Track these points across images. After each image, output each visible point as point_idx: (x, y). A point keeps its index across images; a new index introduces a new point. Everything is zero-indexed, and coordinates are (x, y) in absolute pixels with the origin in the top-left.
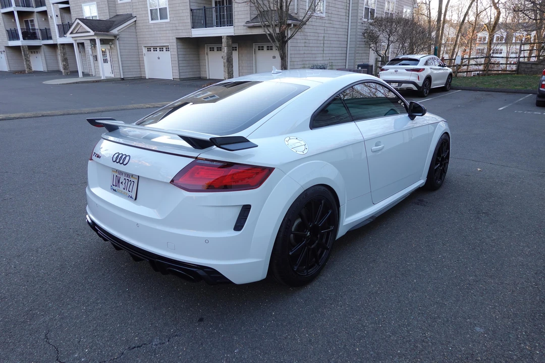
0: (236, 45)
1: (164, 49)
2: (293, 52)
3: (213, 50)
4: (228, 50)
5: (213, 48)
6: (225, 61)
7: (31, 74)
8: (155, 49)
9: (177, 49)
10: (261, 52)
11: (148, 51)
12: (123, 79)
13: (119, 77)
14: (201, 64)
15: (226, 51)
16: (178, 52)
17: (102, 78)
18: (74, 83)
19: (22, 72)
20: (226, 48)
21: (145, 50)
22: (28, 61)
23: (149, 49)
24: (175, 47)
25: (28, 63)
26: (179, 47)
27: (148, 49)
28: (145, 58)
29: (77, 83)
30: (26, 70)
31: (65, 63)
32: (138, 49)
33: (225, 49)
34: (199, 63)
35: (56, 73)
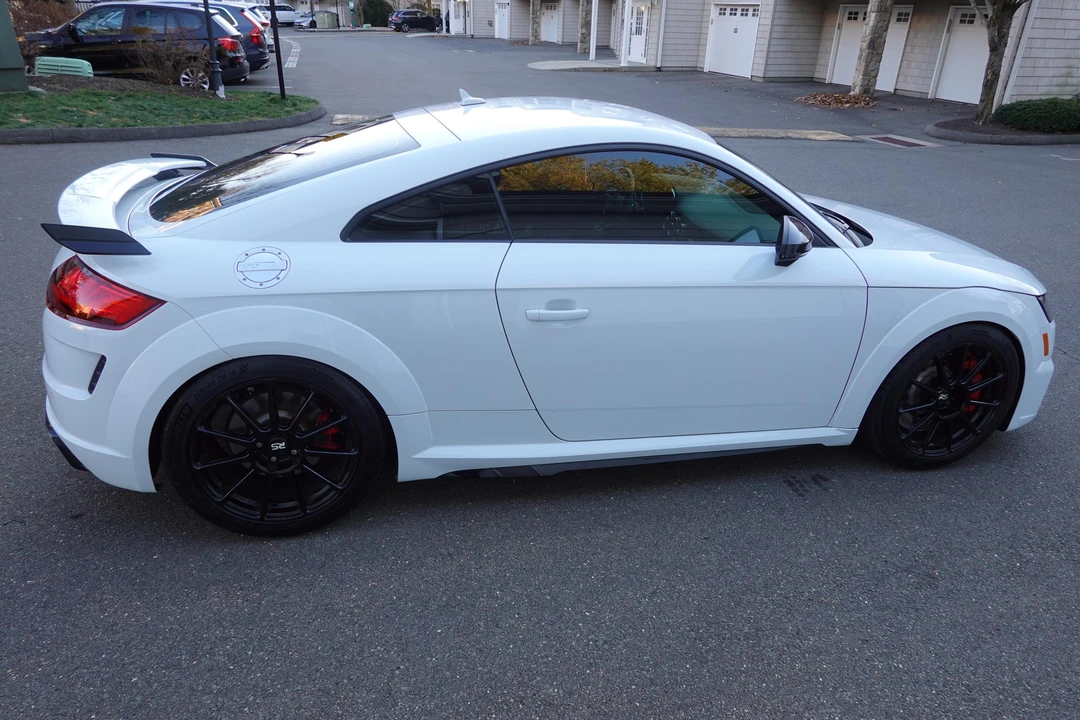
0: (909, 9)
1: (750, 12)
2: (1037, 34)
3: (856, 19)
4: (878, 21)
5: (857, 13)
6: (865, 45)
7: (534, 47)
8: (733, 13)
9: (775, 11)
10: (966, 27)
11: (720, 14)
12: (659, 69)
13: (652, 64)
14: (822, 49)
15: (871, 23)
16: (773, 19)
17: (622, 65)
18: (570, 70)
19: (523, 43)
20: (873, 15)
21: (714, 12)
22: (536, 23)
23: (722, 12)
24: (771, 8)
25: (536, 26)
26: (779, 8)
27: (721, 9)
28: (712, 29)
29: (575, 70)
30: (531, 39)
31: (584, 31)
32: (703, 9)
33: (872, 17)
34: (818, 46)
35: (568, 48)
